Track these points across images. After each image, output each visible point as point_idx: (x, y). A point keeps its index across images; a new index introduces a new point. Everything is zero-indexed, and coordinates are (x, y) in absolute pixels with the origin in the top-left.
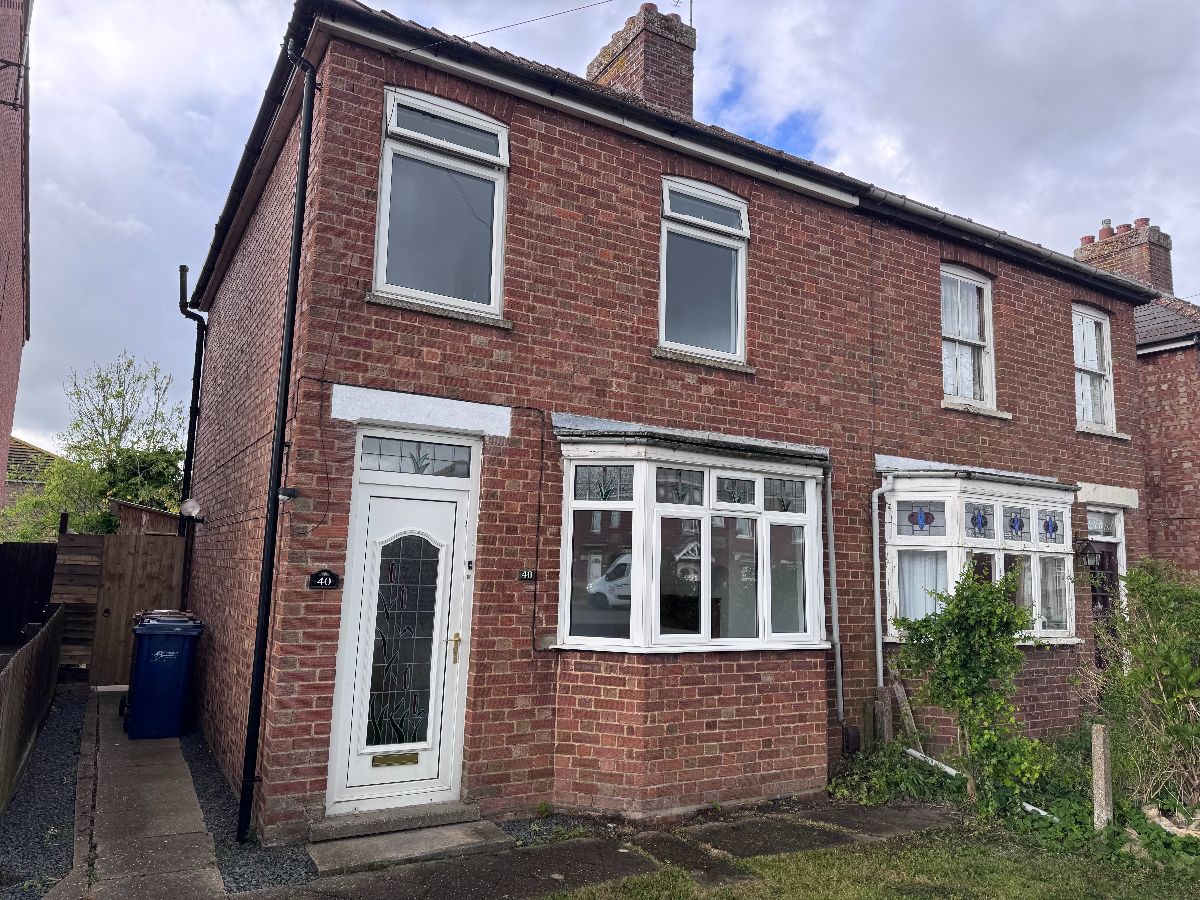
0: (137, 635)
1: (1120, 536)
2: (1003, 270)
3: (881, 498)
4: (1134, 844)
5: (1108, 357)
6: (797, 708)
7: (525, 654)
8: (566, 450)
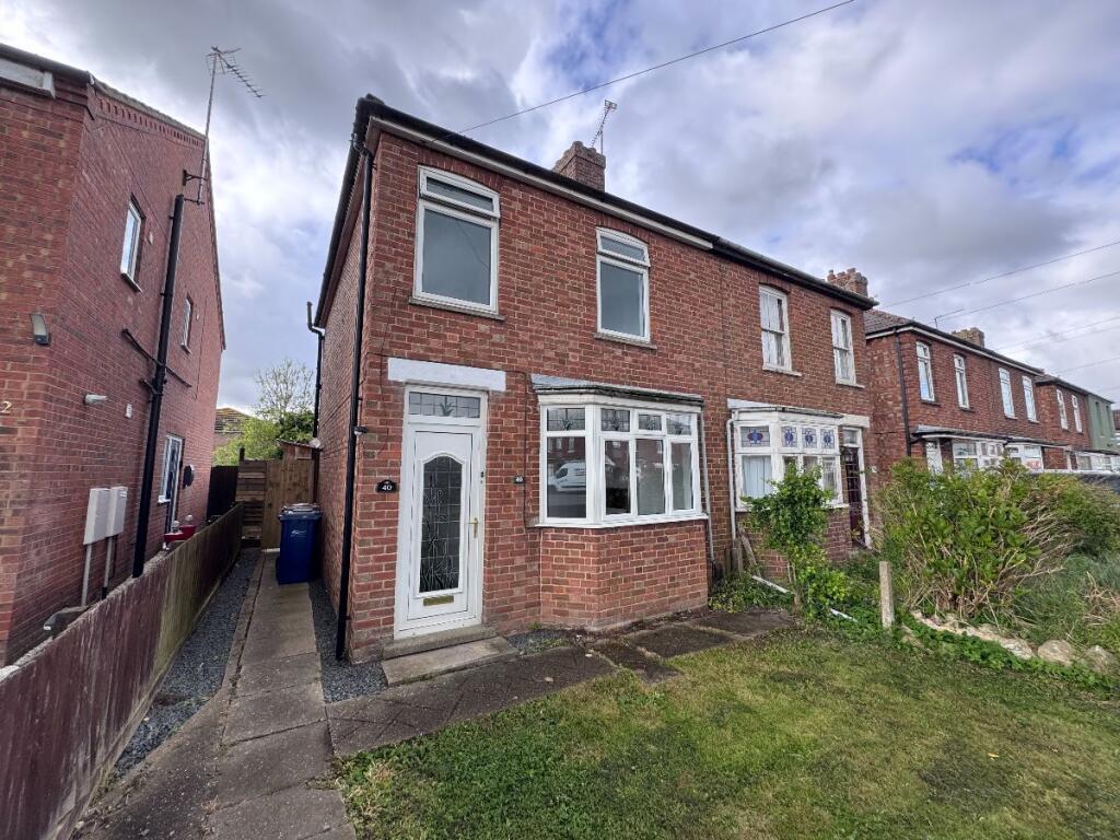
0: (282, 521)
1: (859, 443)
2: (794, 289)
3: (732, 424)
4: (909, 636)
5: (850, 339)
6: (689, 556)
7: (519, 531)
8: (541, 399)
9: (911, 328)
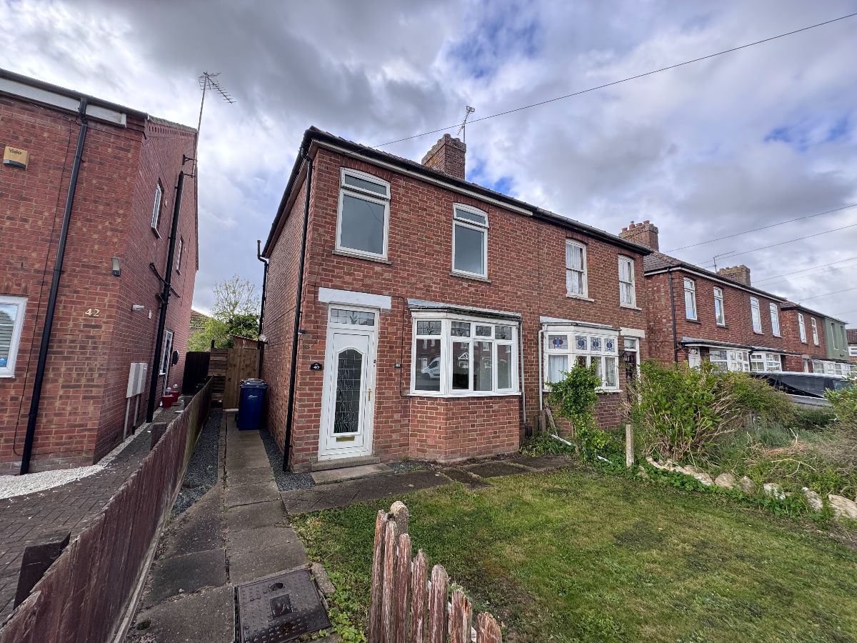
0: (242, 389)
1: (637, 349)
2: (591, 241)
3: (542, 334)
4: (643, 472)
5: (633, 276)
6: (507, 419)
7: (397, 398)
8: (413, 314)
9: (680, 268)
